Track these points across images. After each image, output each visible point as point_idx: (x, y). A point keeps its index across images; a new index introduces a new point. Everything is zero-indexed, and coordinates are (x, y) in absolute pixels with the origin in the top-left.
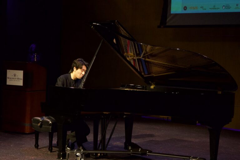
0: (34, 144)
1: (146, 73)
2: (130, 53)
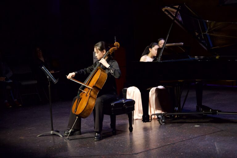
1: (212, 45)
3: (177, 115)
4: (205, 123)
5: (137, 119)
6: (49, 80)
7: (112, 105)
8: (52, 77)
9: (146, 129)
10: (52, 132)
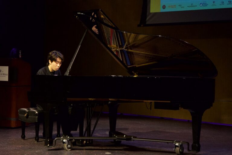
0: (21, 135)
1: (129, 64)
2: (113, 45)
3: (86, 140)
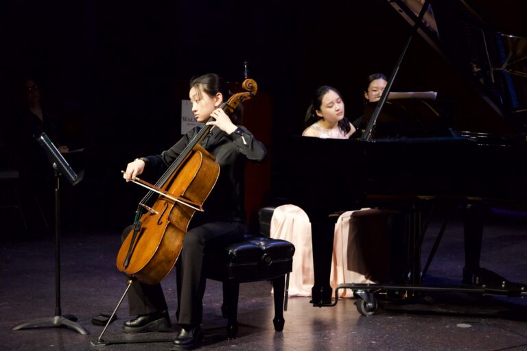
1: (516, 104)
3: (410, 292)
4: (487, 320)
5: (295, 297)
6: (56, 175)
7: (232, 253)
8: (66, 165)
9: (319, 327)
10: (56, 320)
